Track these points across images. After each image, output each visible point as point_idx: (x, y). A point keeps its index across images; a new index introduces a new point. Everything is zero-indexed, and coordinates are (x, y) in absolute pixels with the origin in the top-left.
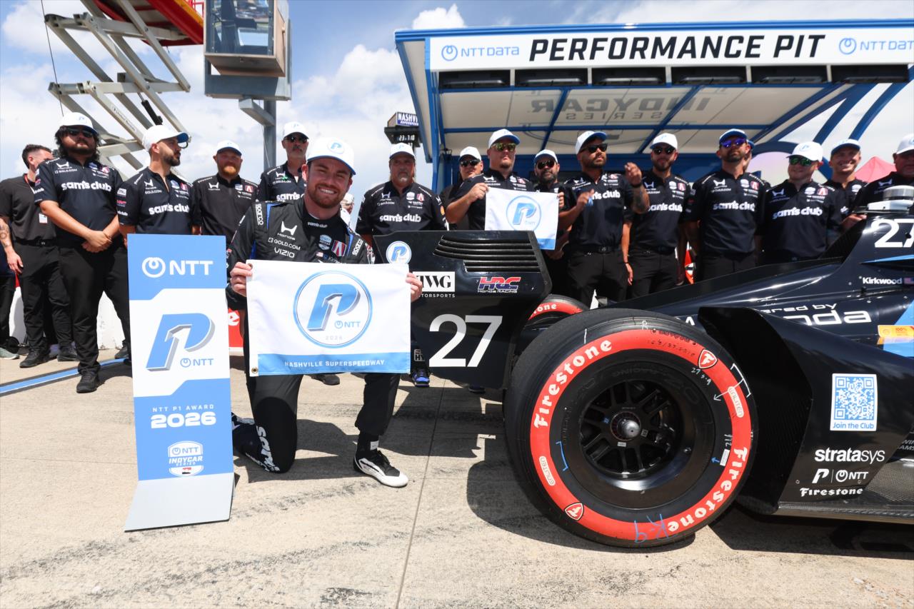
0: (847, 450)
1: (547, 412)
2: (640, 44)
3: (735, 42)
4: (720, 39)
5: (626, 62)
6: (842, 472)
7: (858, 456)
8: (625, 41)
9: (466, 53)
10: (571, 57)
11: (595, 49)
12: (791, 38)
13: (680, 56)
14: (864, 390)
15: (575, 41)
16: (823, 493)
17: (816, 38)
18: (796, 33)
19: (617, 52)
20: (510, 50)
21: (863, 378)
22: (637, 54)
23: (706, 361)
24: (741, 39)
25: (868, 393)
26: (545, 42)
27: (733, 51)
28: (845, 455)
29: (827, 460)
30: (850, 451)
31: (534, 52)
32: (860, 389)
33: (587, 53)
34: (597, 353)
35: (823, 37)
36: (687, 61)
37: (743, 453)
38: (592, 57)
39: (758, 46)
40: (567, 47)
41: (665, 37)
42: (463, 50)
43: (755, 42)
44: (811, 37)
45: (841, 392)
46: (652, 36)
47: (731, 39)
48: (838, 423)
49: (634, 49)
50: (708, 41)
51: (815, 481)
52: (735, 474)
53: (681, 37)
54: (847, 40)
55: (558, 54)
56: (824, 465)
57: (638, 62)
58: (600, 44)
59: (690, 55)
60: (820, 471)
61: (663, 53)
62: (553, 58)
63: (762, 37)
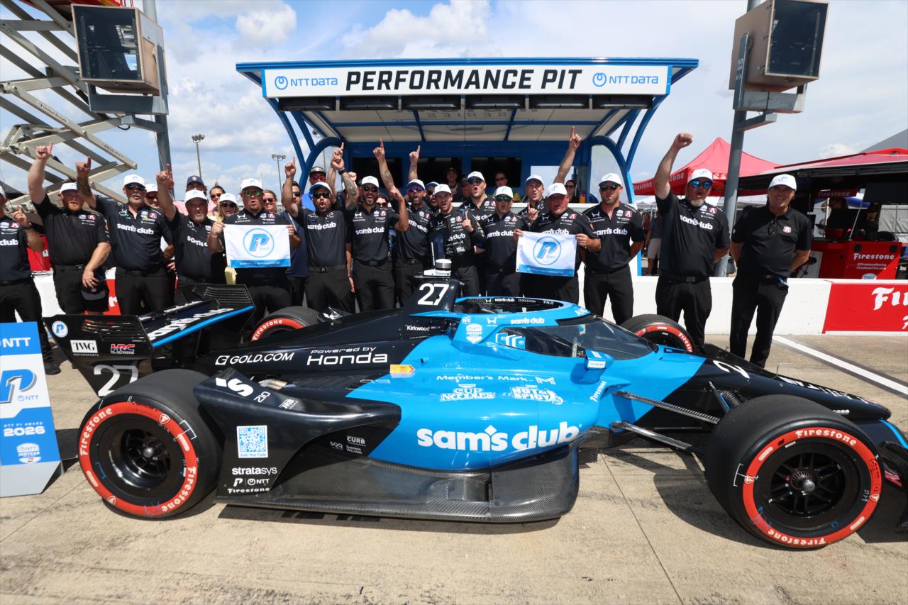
0: (251, 468)
1: (85, 447)
2: (435, 76)
3: (510, 75)
4: (498, 72)
5: (424, 91)
6: (251, 480)
7: (259, 471)
8: (422, 73)
9: (294, 83)
10: (380, 88)
11: (398, 80)
12: (555, 72)
13: (467, 87)
14: (258, 435)
15: (382, 73)
16: (243, 491)
17: (575, 73)
18: (559, 68)
19: (416, 83)
20: (330, 81)
21: (257, 428)
22: (433, 85)
23: (163, 420)
24: (515, 73)
25: (261, 437)
26: (358, 74)
27: (509, 83)
28: (250, 471)
29: (240, 474)
30: (253, 469)
31: (350, 83)
32: (255, 435)
33: (392, 84)
34: (105, 416)
35: (580, 72)
36: (472, 90)
37: (194, 470)
38: (396, 87)
39: (529, 79)
40: (376, 78)
41: (455, 70)
42: (292, 80)
43: (527, 75)
44: (570, 72)
45: (242, 437)
46: (444, 69)
47: (507, 73)
48: (242, 454)
49: (430, 80)
50: (489, 74)
51: (235, 484)
52: (191, 481)
53: (468, 70)
54: (599, 74)
55: (369, 84)
56: (238, 476)
57: (433, 91)
58: (402, 76)
59: (474, 86)
60: (237, 480)
61: (453, 84)
62: (365, 88)
63: (531, 71)
